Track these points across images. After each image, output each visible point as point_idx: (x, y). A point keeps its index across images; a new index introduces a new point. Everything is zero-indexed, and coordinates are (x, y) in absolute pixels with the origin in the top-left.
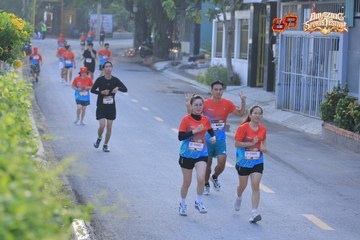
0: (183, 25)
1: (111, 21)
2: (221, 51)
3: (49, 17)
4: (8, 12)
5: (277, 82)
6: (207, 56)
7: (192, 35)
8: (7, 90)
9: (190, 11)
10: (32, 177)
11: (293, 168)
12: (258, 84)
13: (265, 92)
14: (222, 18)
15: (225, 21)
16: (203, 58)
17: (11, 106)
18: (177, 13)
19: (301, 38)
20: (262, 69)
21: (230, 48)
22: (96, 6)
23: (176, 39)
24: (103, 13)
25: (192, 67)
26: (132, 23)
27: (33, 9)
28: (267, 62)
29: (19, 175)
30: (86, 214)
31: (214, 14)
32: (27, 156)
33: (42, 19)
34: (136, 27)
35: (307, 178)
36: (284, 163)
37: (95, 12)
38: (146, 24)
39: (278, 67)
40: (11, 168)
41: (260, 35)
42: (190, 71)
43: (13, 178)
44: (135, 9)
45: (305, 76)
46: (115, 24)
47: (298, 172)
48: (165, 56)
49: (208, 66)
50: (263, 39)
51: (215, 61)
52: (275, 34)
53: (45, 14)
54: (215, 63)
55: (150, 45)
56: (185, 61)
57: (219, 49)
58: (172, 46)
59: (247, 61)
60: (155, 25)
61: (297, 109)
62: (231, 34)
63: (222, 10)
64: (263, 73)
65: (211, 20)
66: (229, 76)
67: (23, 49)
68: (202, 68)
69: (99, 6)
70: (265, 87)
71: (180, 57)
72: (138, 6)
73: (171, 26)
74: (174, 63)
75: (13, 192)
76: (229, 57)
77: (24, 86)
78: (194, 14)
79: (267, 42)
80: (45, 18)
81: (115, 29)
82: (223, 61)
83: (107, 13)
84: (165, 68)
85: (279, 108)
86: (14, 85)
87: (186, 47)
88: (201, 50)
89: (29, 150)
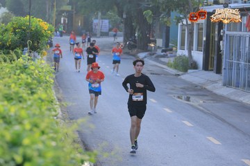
0: (158, 27)
1: (108, 24)
2: (184, 45)
3: (64, 21)
4: (37, 18)
5: (223, 67)
6: (174, 49)
7: (164, 34)
8: (37, 71)
9: (163, 18)
10: (56, 132)
11: (234, 127)
12: (210, 68)
13: (215, 74)
14: (185, 22)
15: (187, 24)
16: (171, 50)
17: (40, 82)
18: (154, 19)
19: (240, 37)
20: (213, 58)
21: (191, 43)
22: (97, 14)
23: (153, 37)
24: (102, 19)
25: (164, 56)
26: (122, 25)
27: (54, 15)
28: (216, 53)
29: (47, 131)
30: (93, 158)
31: (179, 20)
32: (52, 117)
33: (60, 22)
34: (125, 28)
35: (244, 134)
36: (228, 123)
37: (97, 18)
38: (132, 26)
39: (224, 57)
40: (43, 126)
41: (211, 35)
42: (163, 59)
43: (43, 133)
44: (124, 16)
45: (242, 63)
46: (111, 26)
47: (238, 129)
48: (145, 48)
49: (175, 56)
50: (213, 37)
51: (180, 52)
52: (222, 34)
53: (62, 19)
54: (180, 54)
55: (135, 41)
56: (159, 52)
57: (183, 44)
58: (150, 42)
59: (202, 53)
60: (138, 27)
61: (237, 86)
62: (191, 34)
63: (185, 17)
64: (213, 61)
65: (177, 24)
66: (189, 63)
67: (48, 43)
68: (171, 57)
69: (100, 14)
70: (215, 71)
71: (156, 49)
72: (127, 14)
73: (150, 28)
74: (152, 53)
75: (43, 142)
76: (190, 50)
77: (48, 69)
78: (165, 20)
79: (216, 39)
80: (62, 22)
81: (110, 30)
82: (185, 52)
83: (105, 19)
84: (145, 57)
85: (224, 85)
86: (42, 68)
87: (160, 42)
88: (170, 44)
89: (54, 113)
